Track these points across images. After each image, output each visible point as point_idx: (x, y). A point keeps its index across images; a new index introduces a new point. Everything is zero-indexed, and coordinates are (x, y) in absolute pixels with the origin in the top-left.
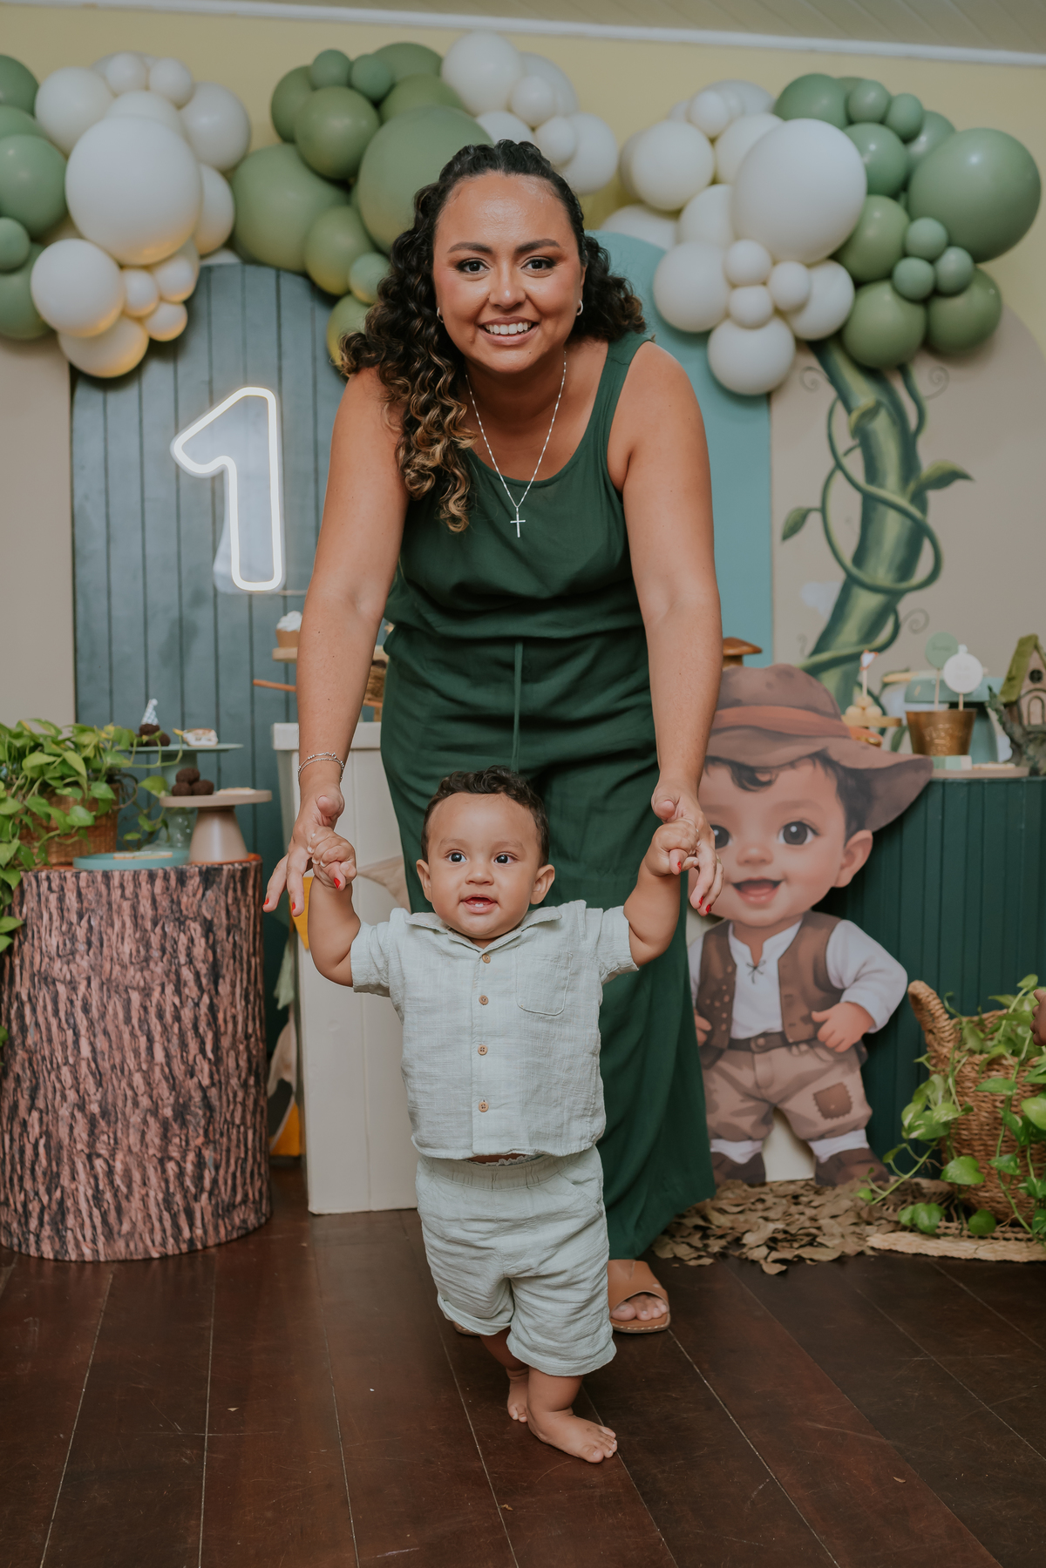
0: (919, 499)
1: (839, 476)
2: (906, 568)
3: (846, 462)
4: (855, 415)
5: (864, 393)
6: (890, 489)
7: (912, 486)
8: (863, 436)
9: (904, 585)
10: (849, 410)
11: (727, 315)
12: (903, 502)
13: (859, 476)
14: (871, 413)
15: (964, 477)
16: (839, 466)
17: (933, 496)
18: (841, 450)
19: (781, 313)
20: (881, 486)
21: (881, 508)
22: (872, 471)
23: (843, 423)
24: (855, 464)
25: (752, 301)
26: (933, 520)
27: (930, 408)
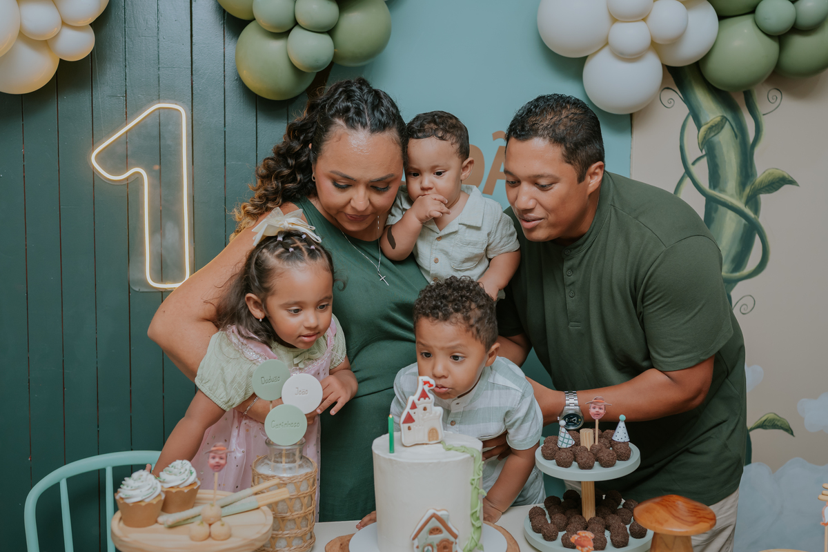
0: (753, 202)
1: (688, 181)
2: (740, 260)
3: (693, 169)
4: (703, 129)
5: (711, 111)
6: (730, 193)
7: (748, 190)
8: (710, 149)
9: (737, 275)
10: (699, 126)
11: (607, 44)
12: (740, 204)
13: (705, 183)
14: (717, 128)
15: (792, 182)
16: (688, 173)
17: (764, 198)
18: (690, 160)
19: (655, 46)
20: (722, 191)
21: (721, 208)
22: (715, 177)
23: (693, 137)
24: (701, 172)
25: (631, 35)
26: (763, 220)
27: (766, 122)
